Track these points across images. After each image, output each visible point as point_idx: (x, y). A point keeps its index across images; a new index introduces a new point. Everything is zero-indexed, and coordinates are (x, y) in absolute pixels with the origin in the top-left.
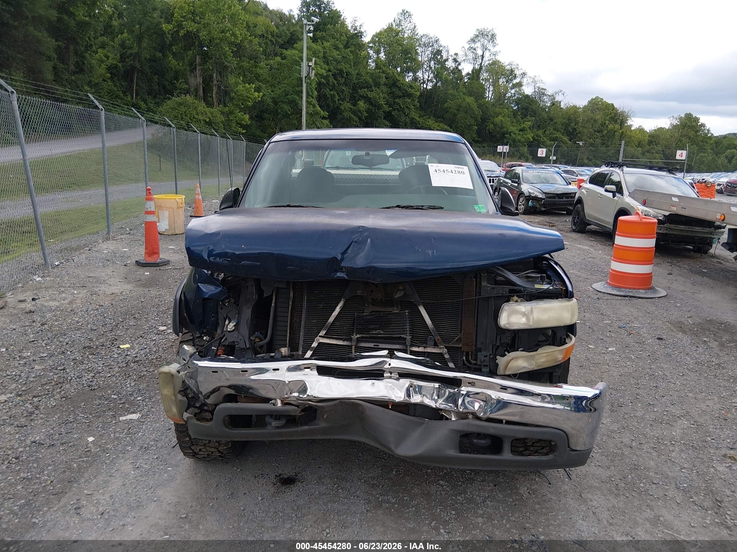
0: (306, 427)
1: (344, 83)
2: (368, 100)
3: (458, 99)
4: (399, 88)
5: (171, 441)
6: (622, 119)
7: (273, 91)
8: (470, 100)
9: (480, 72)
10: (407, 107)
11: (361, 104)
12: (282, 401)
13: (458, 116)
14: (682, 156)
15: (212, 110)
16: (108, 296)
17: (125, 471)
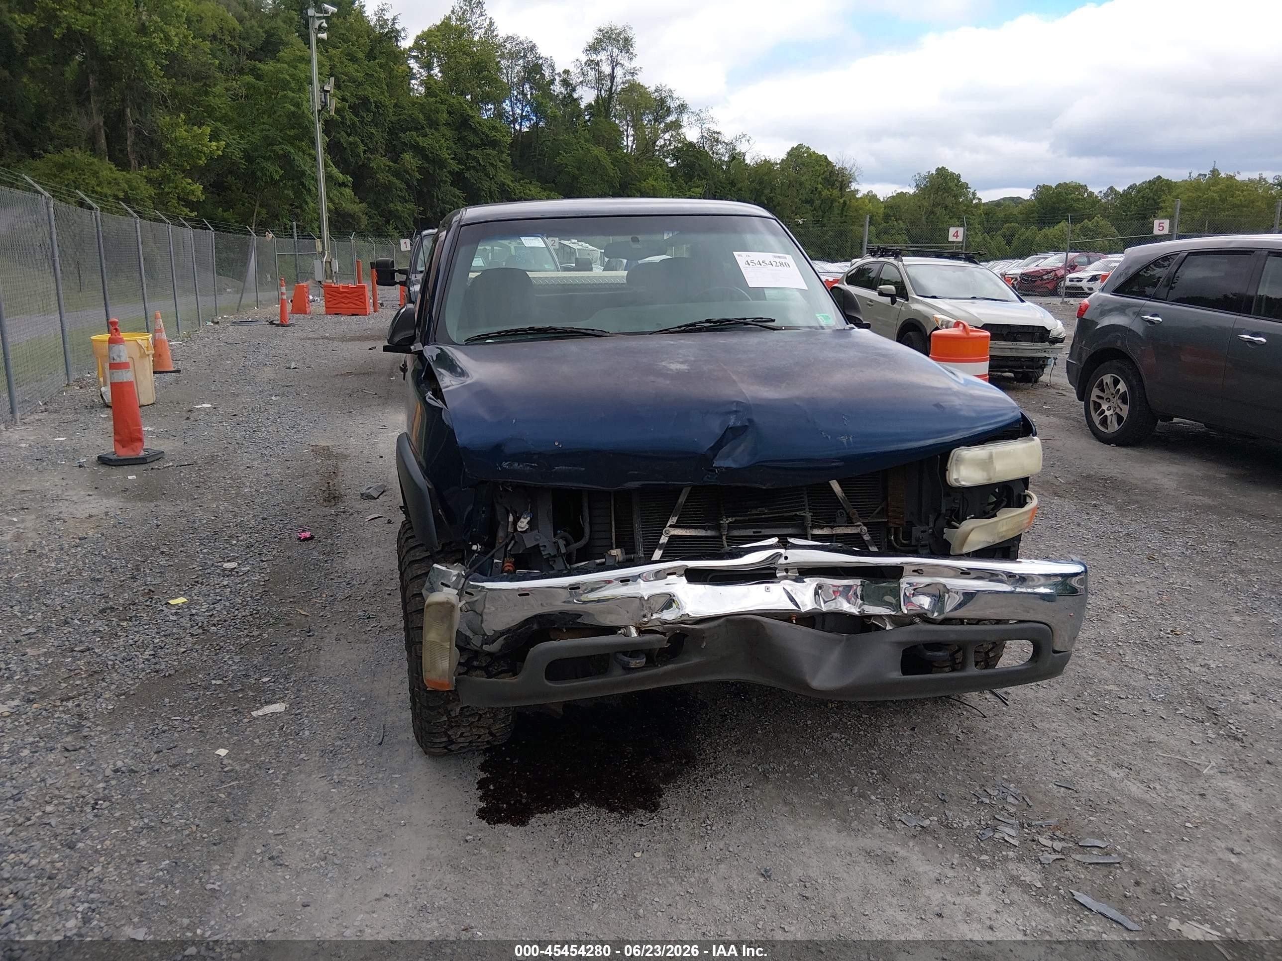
0: (670, 667)
1: (372, 121)
2: (418, 150)
3: (578, 150)
4: (475, 131)
5: (370, 736)
6: (843, 181)
7: (241, 137)
8: (598, 151)
9: (609, 103)
10: (492, 164)
11: (408, 157)
12: (638, 629)
13: (581, 180)
14: (957, 236)
15: (128, 176)
16: (82, 521)
17: (319, 791)
